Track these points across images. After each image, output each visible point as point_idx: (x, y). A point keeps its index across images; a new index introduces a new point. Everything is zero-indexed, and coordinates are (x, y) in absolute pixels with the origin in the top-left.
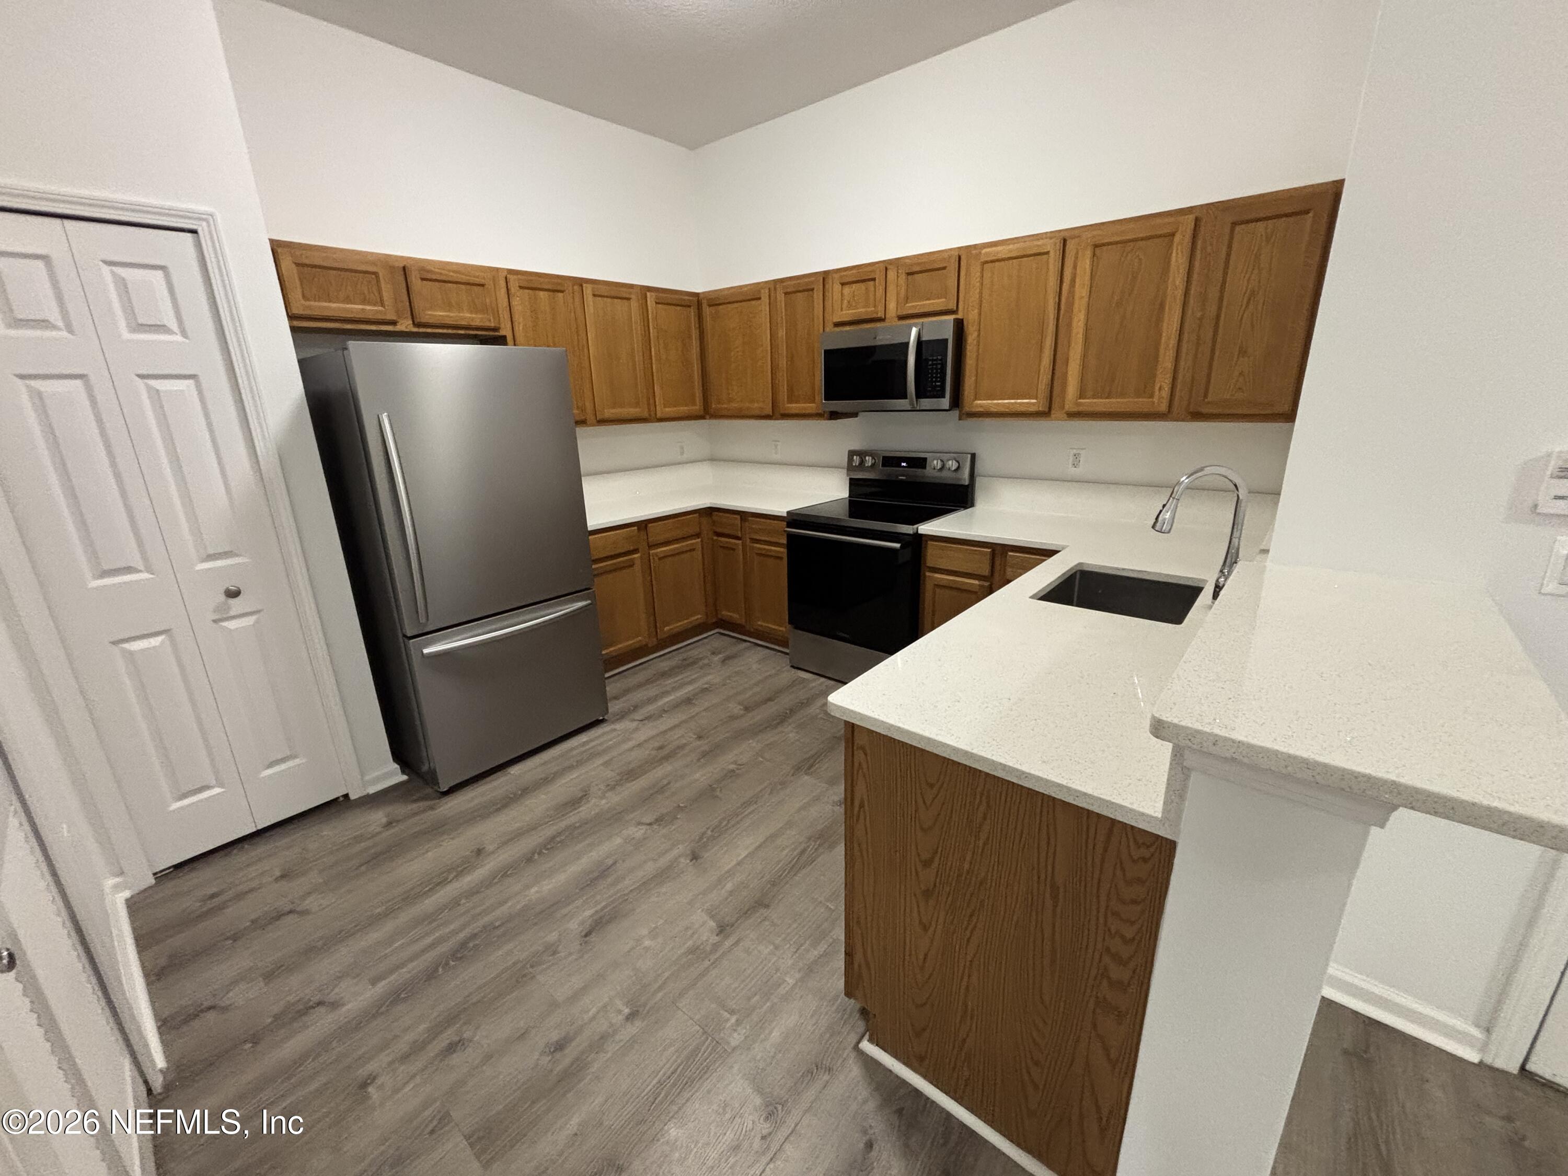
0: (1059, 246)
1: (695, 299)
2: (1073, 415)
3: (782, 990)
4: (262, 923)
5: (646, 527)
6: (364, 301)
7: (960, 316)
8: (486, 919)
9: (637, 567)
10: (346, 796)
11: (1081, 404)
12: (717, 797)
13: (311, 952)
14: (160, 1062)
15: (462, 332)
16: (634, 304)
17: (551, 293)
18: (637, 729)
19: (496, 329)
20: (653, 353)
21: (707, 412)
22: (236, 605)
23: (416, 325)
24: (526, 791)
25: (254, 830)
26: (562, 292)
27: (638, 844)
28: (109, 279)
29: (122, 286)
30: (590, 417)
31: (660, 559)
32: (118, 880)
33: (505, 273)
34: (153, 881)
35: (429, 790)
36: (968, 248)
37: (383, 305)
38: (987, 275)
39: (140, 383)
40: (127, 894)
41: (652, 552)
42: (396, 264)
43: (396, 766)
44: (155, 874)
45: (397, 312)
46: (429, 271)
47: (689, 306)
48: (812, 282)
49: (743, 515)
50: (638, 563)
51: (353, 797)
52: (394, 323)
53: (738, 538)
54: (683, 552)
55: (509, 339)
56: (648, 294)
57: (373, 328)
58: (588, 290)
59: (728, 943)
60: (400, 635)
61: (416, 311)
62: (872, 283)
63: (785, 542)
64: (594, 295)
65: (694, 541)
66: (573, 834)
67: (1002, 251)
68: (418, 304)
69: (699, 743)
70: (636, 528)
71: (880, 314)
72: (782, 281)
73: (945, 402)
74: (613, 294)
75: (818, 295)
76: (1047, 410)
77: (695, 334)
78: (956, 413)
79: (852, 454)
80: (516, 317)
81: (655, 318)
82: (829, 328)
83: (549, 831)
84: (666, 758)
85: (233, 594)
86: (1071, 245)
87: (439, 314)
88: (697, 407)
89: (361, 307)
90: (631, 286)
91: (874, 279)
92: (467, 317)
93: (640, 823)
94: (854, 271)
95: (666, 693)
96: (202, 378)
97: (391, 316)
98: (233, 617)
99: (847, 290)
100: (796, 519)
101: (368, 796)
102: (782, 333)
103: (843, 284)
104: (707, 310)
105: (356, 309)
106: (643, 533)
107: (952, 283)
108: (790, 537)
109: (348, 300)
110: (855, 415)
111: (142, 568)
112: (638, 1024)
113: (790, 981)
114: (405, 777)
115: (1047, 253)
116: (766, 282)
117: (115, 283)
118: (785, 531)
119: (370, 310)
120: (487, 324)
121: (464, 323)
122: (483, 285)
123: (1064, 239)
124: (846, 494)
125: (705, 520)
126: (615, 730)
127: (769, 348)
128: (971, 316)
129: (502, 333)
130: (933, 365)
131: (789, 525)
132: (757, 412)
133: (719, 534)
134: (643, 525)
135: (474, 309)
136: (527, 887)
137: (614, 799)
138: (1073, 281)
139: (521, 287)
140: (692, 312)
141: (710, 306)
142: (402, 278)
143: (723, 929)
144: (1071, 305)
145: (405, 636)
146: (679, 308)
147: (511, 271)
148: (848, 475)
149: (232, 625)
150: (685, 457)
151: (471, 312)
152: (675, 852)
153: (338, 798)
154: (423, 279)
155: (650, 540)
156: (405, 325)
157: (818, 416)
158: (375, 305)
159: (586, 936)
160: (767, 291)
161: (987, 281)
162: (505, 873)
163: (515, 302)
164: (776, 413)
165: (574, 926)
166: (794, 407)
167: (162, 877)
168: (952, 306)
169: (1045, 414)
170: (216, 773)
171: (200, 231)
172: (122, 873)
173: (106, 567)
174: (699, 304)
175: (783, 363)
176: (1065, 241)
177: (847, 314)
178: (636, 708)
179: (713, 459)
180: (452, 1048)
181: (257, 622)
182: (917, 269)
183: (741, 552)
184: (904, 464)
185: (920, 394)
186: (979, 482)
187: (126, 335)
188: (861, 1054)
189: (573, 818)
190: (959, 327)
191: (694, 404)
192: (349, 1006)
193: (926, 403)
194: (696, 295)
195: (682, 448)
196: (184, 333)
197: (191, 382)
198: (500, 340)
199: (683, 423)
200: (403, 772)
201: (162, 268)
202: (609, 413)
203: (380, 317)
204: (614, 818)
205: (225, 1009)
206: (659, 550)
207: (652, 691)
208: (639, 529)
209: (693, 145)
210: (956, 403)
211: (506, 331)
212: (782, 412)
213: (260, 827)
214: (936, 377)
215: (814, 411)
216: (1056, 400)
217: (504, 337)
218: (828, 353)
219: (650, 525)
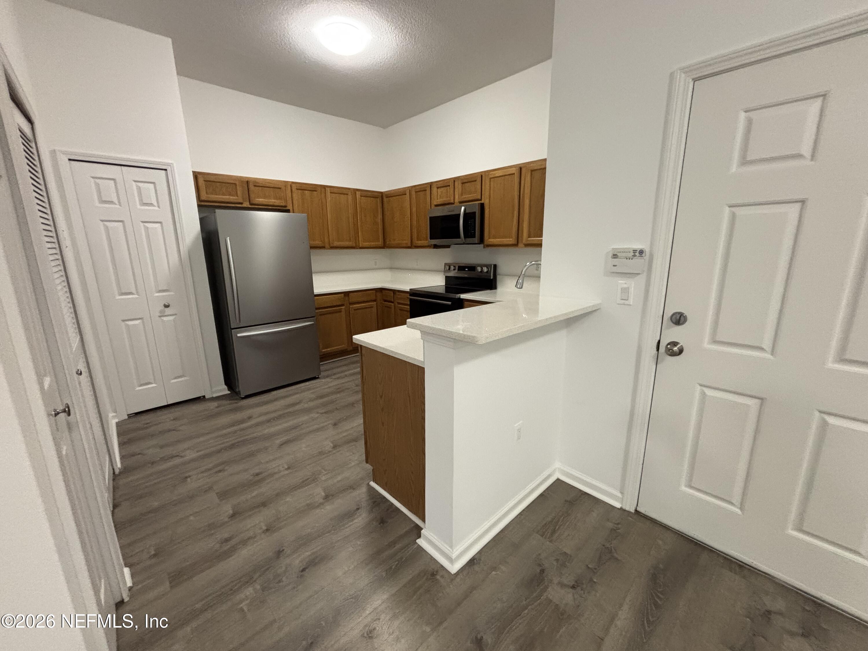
0: (518, 171)
1: (381, 195)
2: (527, 245)
3: (349, 466)
4: (162, 432)
5: (348, 294)
6: (230, 195)
7: (482, 202)
8: (246, 437)
9: (343, 314)
10: (204, 397)
11: (528, 240)
12: (354, 406)
13: (179, 441)
14: (119, 465)
15: (270, 207)
16: (350, 197)
17: (311, 192)
18: (332, 381)
19: (285, 206)
20: (358, 218)
21: (384, 246)
22: (168, 311)
23: (251, 204)
24: (276, 400)
25: (166, 404)
26: (316, 191)
27: (313, 419)
28: (135, 187)
29: (139, 189)
30: (327, 246)
31: (355, 310)
32: (115, 414)
33: (290, 183)
34: (127, 417)
35: (238, 397)
36: (485, 172)
37: (237, 196)
38: (492, 183)
39: (142, 224)
40: (117, 420)
41: (351, 306)
42: (244, 180)
43: (226, 387)
44: (128, 415)
45: (243, 199)
46: (258, 183)
47: (377, 198)
48: (426, 187)
49: (394, 291)
50: (343, 310)
51: (207, 397)
52: (241, 203)
53: (392, 302)
54: (366, 308)
55: (291, 210)
56: (357, 192)
57: (233, 205)
58: (328, 190)
59: (334, 452)
60: (229, 328)
61: (251, 199)
62: (448, 187)
63: (409, 303)
64: (331, 193)
65: (373, 303)
66: (289, 414)
67: (498, 174)
68: (252, 196)
69: (356, 388)
70: (343, 295)
71: (452, 201)
72: (415, 186)
73: (476, 240)
74: (340, 192)
75: (428, 192)
76: (516, 243)
77: (380, 210)
78: (482, 245)
79: (446, 264)
80: (294, 202)
81: (360, 203)
82: (433, 206)
83: (281, 413)
84: (339, 392)
85: (167, 306)
86: (523, 170)
87: (261, 200)
88: (380, 243)
89: (228, 197)
90: (349, 189)
91: (449, 186)
92: (273, 201)
93: (318, 413)
94: (442, 182)
95: (349, 370)
96: (164, 224)
97: (241, 201)
98: (166, 316)
99: (439, 190)
100: (413, 293)
101: (213, 397)
102: (414, 209)
103: (438, 188)
104: (385, 199)
105: (226, 198)
106: (347, 298)
107: (479, 187)
108: (411, 300)
109: (223, 194)
110: (448, 247)
111: (135, 293)
112: (289, 471)
113: (353, 464)
114: (229, 392)
115: (514, 174)
116: (408, 187)
117: (137, 189)
118: (408, 298)
119: (232, 198)
120: (282, 204)
121: (271, 204)
122: (280, 188)
123: (520, 168)
124: (444, 284)
125: (379, 294)
126: (322, 381)
127: (409, 216)
128: (485, 201)
129: (287, 208)
130: (470, 223)
131: (410, 295)
132: (405, 245)
133: (385, 301)
134: (347, 294)
135: (276, 198)
136: (265, 429)
137: (311, 404)
138: (524, 189)
139: (297, 189)
140: (379, 200)
141: (387, 197)
142: (246, 186)
143: (335, 447)
144: (524, 197)
145: (231, 328)
146: (372, 199)
147: (293, 183)
148: (444, 274)
149: (165, 319)
150: (377, 267)
151: (274, 199)
152: (329, 422)
153: (201, 397)
154: (255, 186)
155: (350, 301)
156: (246, 204)
157: (429, 247)
158: (234, 196)
159: (281, 445)
160: (409, 191)
161: (492, 186)
162: (257, 425)
163: (294, 195)
164: (412, 246)
165: (278, 442)
166: (420, 243)
167: (130, 416)
168: (479, 197)
169: (516, 245)
170: (154, 379)
171: (168, 170)
172: (116, 412)
173: (123, 291)
174: (382, 197)
175: (415, 223)
176: (521, 168)
177: (439, 201)
178: (335, 374)
179: (391, 268)
180: (220, 471)
181: (175, 318)
182: (466, 181)
183: (393, 309)
184: (466, 269)
185: (466, 237)
186: (498, 278)
187: (139, 207)
188: (368, 484)
189: (291, 410)
190: (482, 206)
191: (379, 241)
192: (187, 457)
193: (469, 240)
194: (381, 193)
195: (376, 262)
196: (159, 207)
197: (159, 224)
198: (288, 211)
199: (371, 250)
200: (229, 390)
201: (153, 183)
202: (336, 244)
203: (236, 201)
204: (309, 410)
205: (144, 455)
206: (355, 306)
207: (344, 368)
208: (345, 295)
209: (385, 126)
210: (482, 241)
211: (290, 207)
212: (415, 245)
213: (169, 403)
214: (472, 229)
215: (427, 245)
216: (520, 239)
217: (289, 210)
218: (431, 218)
219: (350, 294)
